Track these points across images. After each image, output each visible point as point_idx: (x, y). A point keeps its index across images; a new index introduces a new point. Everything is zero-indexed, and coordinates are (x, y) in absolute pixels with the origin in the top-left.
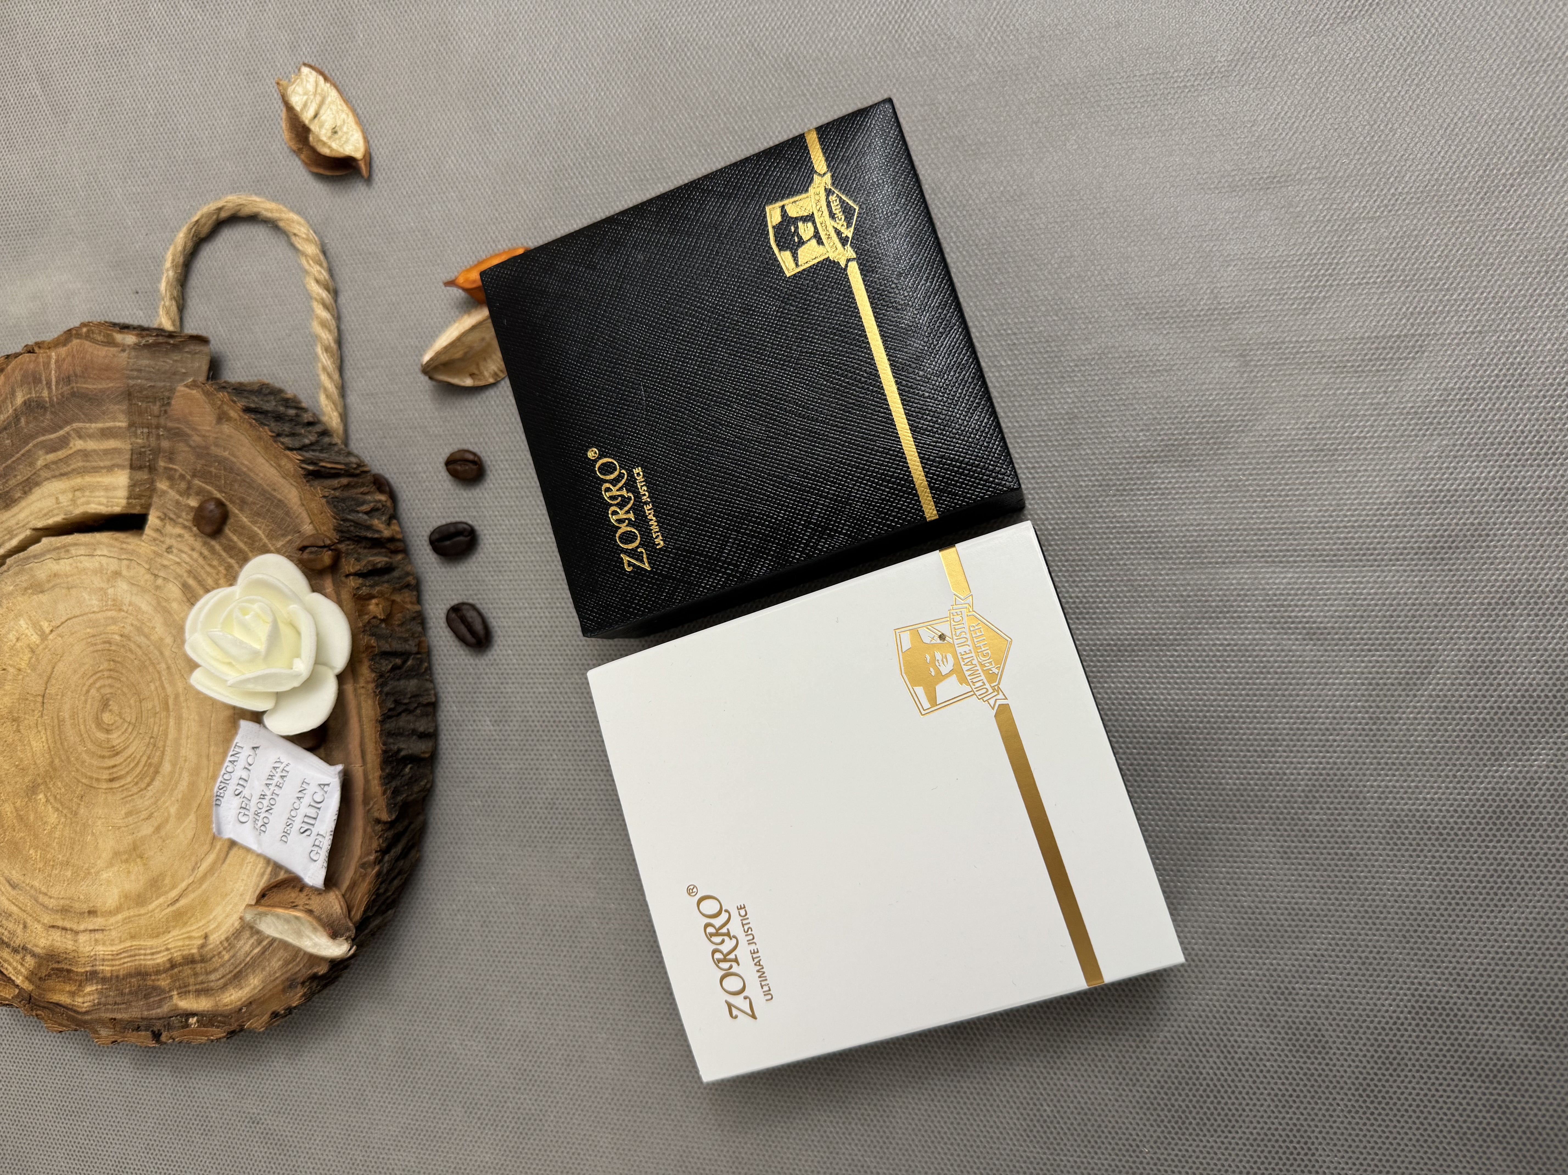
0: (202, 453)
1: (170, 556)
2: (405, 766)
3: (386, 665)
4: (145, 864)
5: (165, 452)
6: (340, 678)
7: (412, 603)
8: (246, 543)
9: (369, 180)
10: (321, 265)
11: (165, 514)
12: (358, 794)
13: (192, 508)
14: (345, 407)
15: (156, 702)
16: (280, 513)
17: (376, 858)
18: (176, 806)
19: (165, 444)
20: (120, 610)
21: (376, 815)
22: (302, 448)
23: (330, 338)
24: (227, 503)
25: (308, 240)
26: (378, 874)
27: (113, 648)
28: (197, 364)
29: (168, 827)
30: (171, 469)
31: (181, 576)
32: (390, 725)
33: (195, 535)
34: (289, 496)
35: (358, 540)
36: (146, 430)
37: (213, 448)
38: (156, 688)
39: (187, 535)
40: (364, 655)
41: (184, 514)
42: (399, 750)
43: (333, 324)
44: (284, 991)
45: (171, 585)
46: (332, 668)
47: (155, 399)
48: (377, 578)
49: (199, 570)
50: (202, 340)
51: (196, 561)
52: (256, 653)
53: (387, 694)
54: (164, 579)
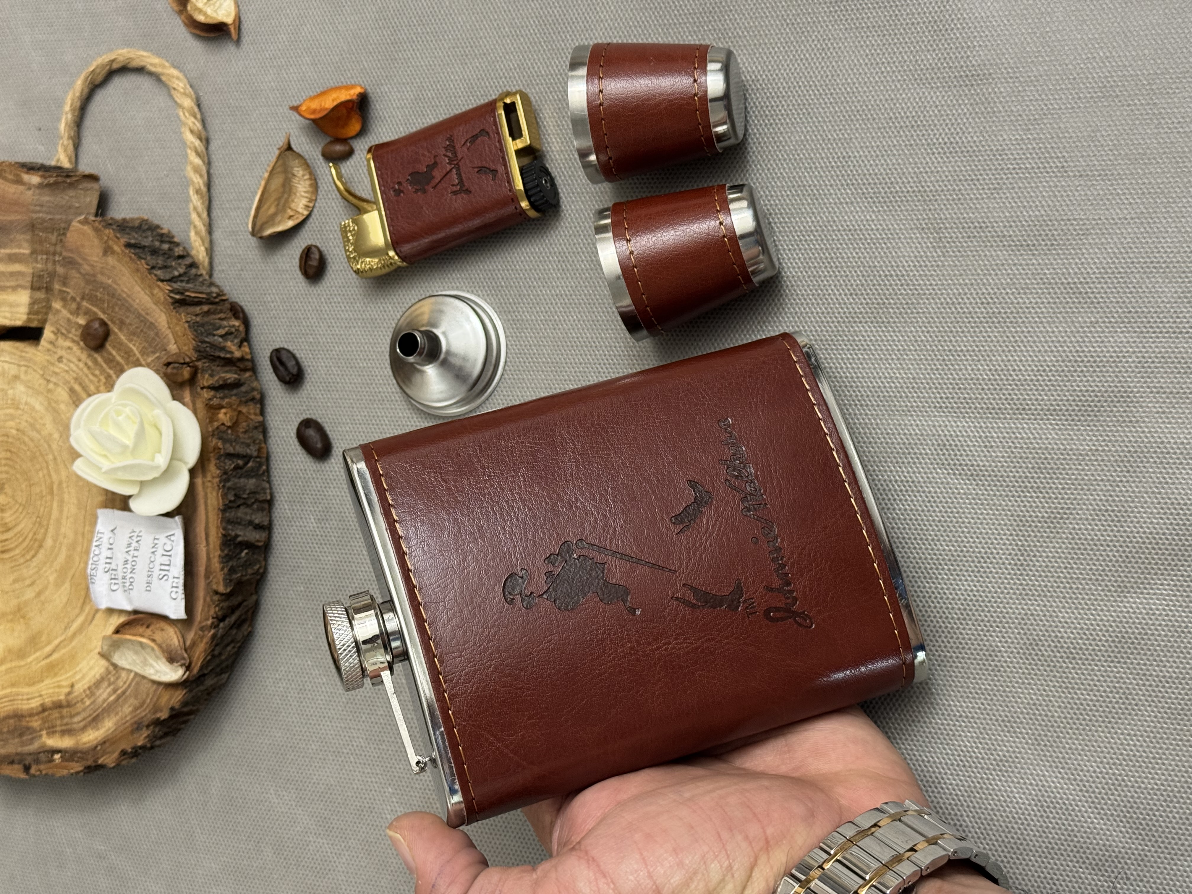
0: (90, 279)
1: (61, 365)
2: (242, 551)
3: (230, 465)
4: (26, 624)
5: (59, 276)
6: (192, 472)
7: (255, 414)
8: (122, 357)
9: (238, 42)
10: (195, 117)
11: (58, 330)
12: (201, 569)
13: (80, 325)
14: (211, 242)
15: (43, 487)
16: (152, 334)
17: (213, 623)
18: (55, 575)
19: (60, 270)
20: (18, 408)
21: (215, 587)
22: (172, 280)
23: (201, 182)
24: (109, 323)
25: (184, 94)
26: (214, 636)
27: (10, 440)
28: (88, 200)
29: (47, 593)
30: (64, 292)
31: (69, 382)
32: (230, 515)
33: (82, 349)
34: (160, 320)
35: (214, 359)
36: (44, 257)
37: (99, 276)
38: (44, 476)
39: (75, 348)
40: (212, 455)
41: (73, 330)
42: (237, 536)
43: (204, 169)
44: (132, 732)
45: (59, 390)
46: (186, 463)
47: (52, 230)
48: (226, 392)
49: (84, 377)
50: (93, 178)
51: (82, 370)
52: (125, 447)
53: (229, 488)
54: (55, 384)
